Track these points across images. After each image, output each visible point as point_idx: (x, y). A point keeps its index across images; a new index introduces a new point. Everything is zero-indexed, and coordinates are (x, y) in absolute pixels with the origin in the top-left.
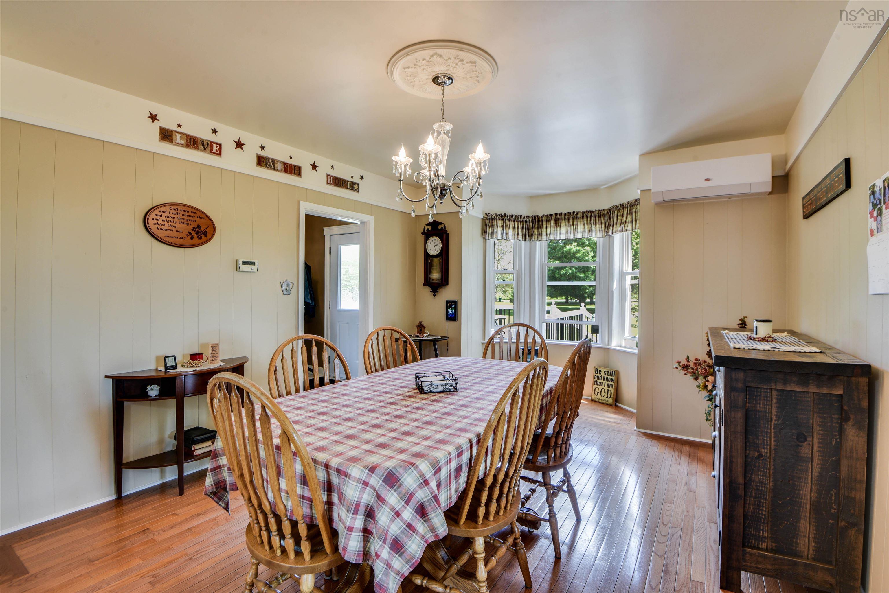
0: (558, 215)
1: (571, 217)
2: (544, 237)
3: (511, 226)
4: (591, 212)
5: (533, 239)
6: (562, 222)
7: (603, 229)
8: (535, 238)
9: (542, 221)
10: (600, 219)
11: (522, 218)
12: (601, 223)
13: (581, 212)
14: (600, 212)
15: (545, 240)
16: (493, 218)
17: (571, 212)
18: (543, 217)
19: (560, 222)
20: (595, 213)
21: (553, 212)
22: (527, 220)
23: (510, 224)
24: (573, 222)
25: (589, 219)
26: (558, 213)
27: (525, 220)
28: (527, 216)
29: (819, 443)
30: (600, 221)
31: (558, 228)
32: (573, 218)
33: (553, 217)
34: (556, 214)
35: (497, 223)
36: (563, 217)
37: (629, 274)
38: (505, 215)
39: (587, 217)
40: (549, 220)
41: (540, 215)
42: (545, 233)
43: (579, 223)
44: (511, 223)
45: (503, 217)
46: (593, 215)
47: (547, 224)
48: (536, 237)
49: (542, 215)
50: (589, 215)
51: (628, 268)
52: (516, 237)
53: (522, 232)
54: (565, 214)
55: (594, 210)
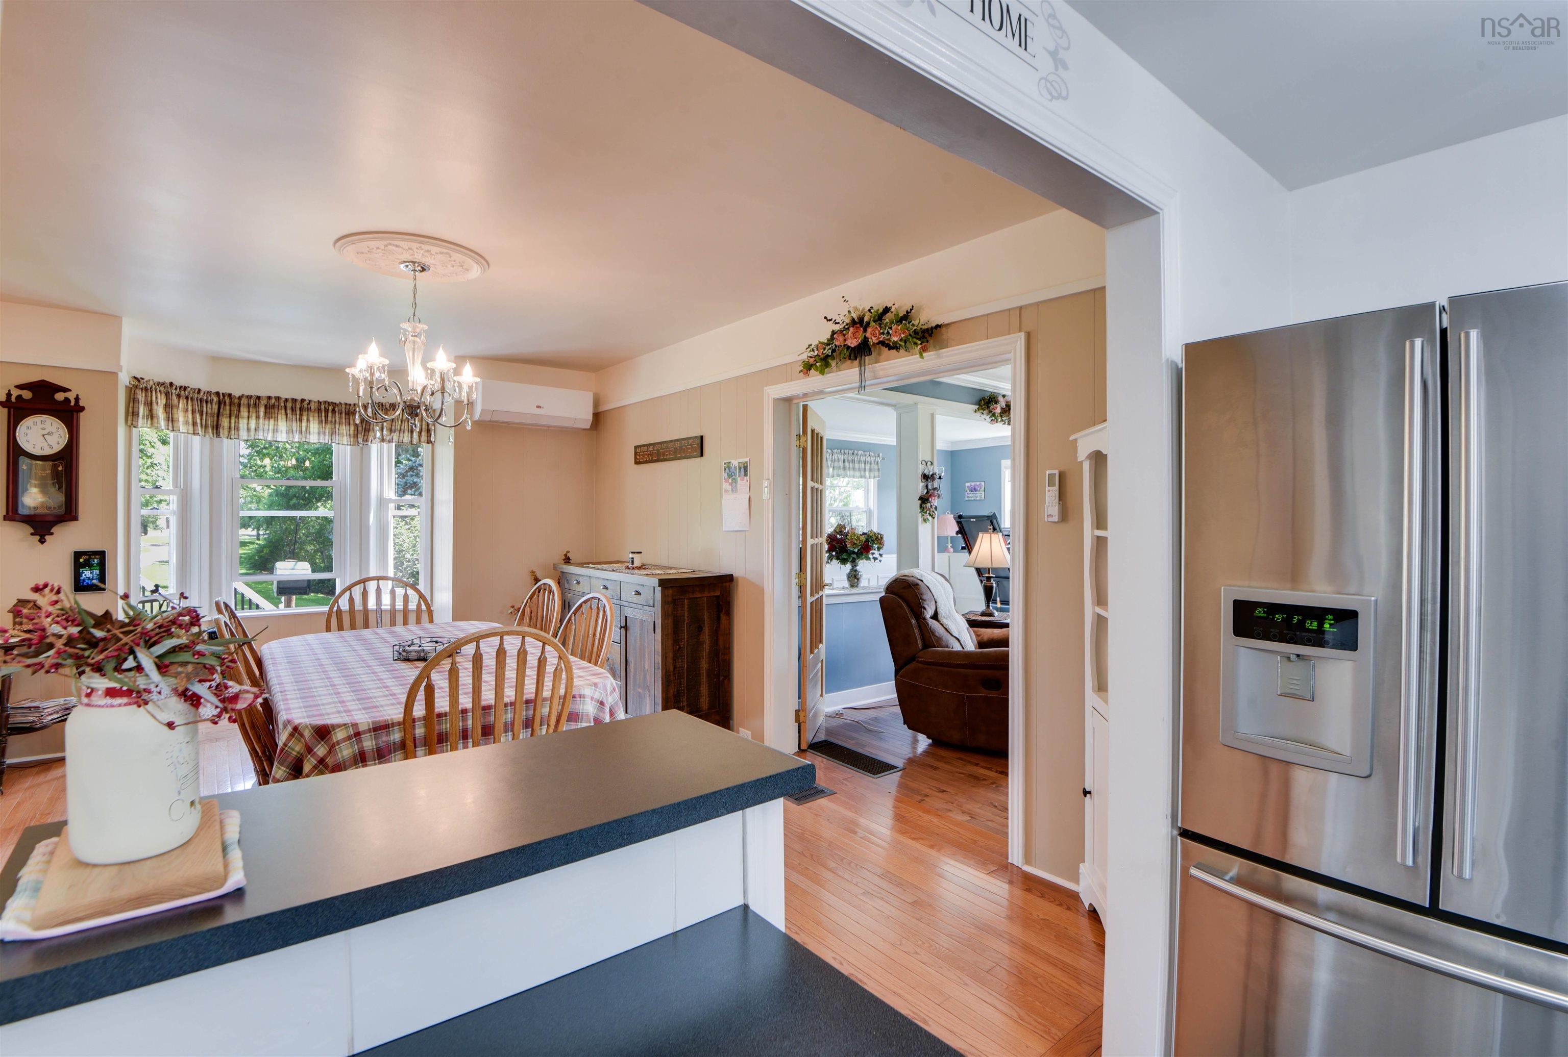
0: (273, 401)
1: (298, 406)
2: (243, 434)
3: (181, 406)
4: (334, 404)
5: (221, 435)
6: (280, 412)
7: (352, 432)
8: (224, 432)
9: (239, 405)
10: (347, 417)
11: (202, 394)
12: (349, 424)
13: (315, 402)
14: (348, 407)
15: (246, 438)
16: (149, 387)
17: (299, 398)
18: (240, 398)
19: (276, 411)
20: (340, 408)
21: (263, 393)
22: (209, 398)
23: (179, 403)
24: (301, 415)
25: (330, 414)
26: (273, 395)
27: (205, 398)
28: (208, 392)
29: (709, 630)
30: (347, 421)
31: (272, 422)
32: (301, 409)
33: (263, 402)
34: (269, 398)
35: (156, 398)
36: (283, 404)
37: (390, 500)
38: (171, 384)
39: (327, 411)
40: (255, 404)
41: (237, 394)
42: (246, 427)
43: (311, 419)
44: (181, 401)
45: (168, 388)
46: (336, 409)
47: (249, 412)
48: (226, 432)
49: (240, 394)
50: (331, 408)
51: (390, 493)
52: (191, 428)
53: (201, 419)
54: (286, 400)
55: (338, 403)
